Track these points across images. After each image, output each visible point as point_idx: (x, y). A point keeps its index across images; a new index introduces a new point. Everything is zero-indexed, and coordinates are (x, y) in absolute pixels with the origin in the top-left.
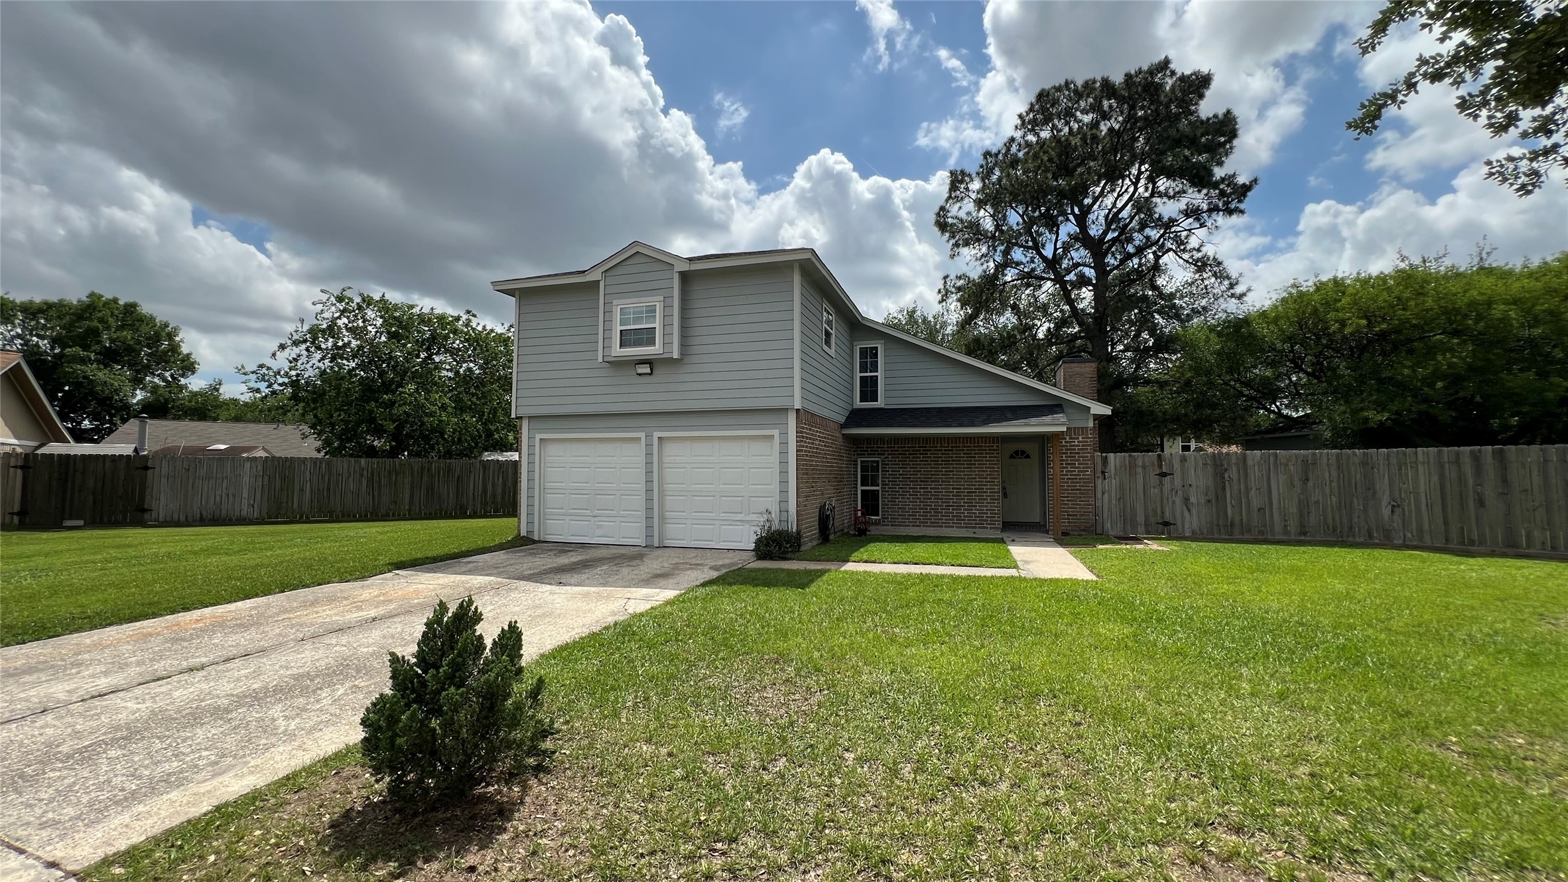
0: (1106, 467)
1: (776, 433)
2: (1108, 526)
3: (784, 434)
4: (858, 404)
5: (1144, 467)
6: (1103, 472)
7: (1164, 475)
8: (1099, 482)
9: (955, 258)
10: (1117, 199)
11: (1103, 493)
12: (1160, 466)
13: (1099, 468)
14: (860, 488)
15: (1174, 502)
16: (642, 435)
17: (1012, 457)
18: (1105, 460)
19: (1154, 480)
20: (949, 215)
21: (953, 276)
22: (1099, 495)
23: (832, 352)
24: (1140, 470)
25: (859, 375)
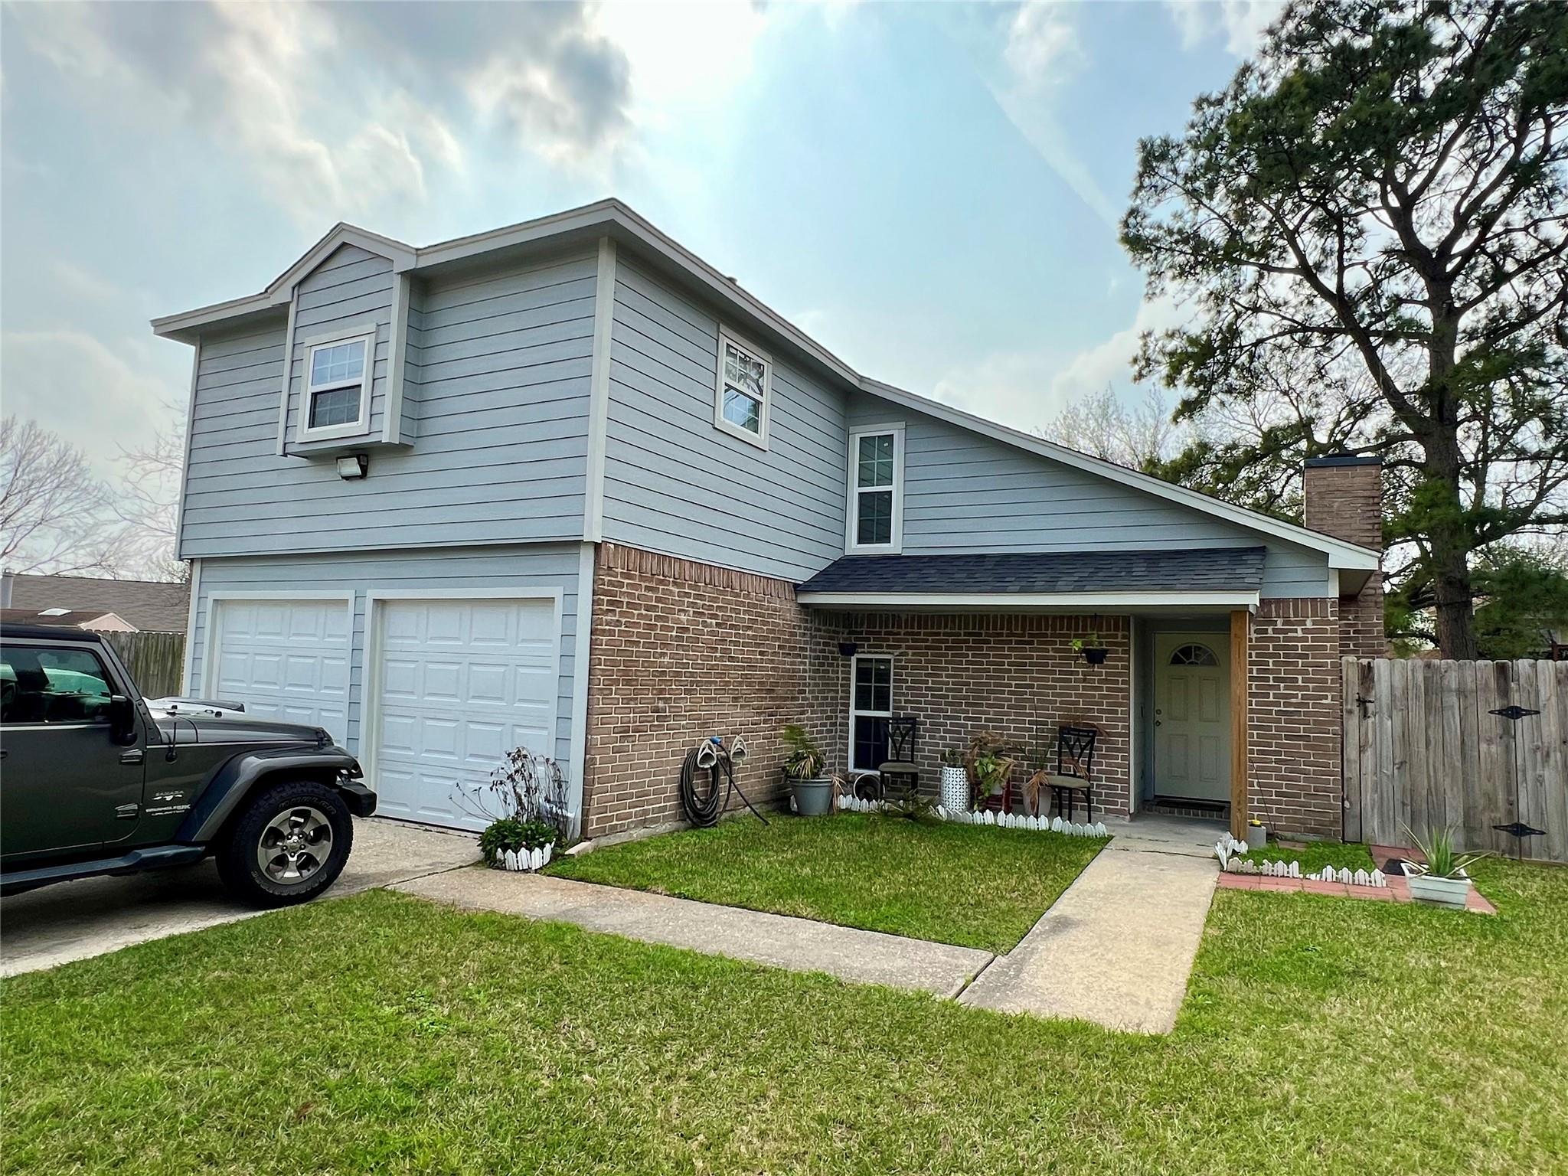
0: (1368, 690)
1: (556, 592)
2: (1373, 825)
3: (571, 595)
4: (855, 548)
5: (1461, 692)
6: (1362, 702)
7: (1513, 713)
8: (1353, 723)
9: (1155, 299)
10: (1477, 174)
11: (1362, 749)
12: (1504, 692)
13: (1354, 689)
14: (853, 713)
15: (1539, 780)
16: (349, 594)
17: (1176, 660)
18: (1367, 674)
19: (1491, 724)
20: (1147, 222)
21: (1159, 332)
22: (1352, 752)
23: (761, 438)
24: (1453, 700)
25: (855, 490)
